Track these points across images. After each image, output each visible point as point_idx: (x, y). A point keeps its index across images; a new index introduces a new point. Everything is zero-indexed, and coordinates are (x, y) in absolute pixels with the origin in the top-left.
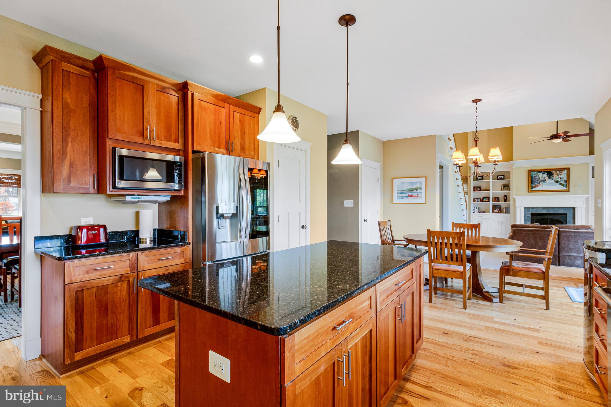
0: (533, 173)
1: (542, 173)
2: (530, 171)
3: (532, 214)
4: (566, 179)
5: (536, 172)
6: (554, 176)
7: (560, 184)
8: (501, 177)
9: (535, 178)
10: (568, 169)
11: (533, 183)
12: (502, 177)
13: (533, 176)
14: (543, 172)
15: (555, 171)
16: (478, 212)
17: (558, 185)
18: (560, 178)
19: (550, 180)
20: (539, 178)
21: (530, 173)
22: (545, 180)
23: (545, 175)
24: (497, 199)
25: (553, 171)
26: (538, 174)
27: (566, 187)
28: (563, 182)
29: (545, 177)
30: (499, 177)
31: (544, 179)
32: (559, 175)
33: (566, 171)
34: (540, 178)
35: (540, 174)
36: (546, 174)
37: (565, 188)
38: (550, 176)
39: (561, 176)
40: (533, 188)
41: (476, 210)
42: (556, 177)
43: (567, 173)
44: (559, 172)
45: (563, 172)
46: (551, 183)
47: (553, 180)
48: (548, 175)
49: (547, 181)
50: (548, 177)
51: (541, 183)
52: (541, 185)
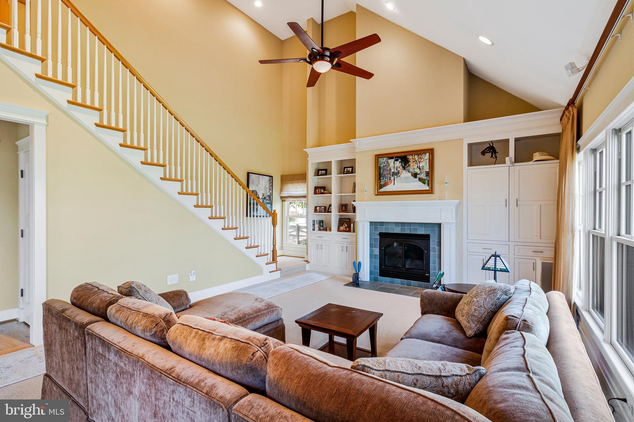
0: (381, 160)
1: (393, 160)
2: (377, 157)
3: (381, 234)
4: (428, 170)
5: (385, 159)
6: (411, 165)
7: (420, 180)
9: (383, 170)
10: (431, 151)
11: (382, 178)
12: (351, 169)
13: (382, 166)
14: (396, 157)
15: (412, 155)
16: (320, 230)
17: (416, 182)
18: (420, 169)
19: (404, 171)
20: (390, 170)
21: (378, 159)
22: (399, 173)
23: (398, 164)
24: (344, 207)
25: (409, 155)
26: (388, 163)
27: (428, 185)
28: (423, 176)
29: (398, 167)
30: (346, 169)
31: (397, 170)
32: (418, 162)
33: (427, 154)
34: (392, 168)
35: (391, 161)
36: (400, 162)
37: (426, 187)
38: (405, 165)
39: (421, 165)
40: (381, 187)
41: (317, 226)
42: (413, 167)
43: (429, 158)
44: (418, 156)
45: (423, 157)
46: (406, 178)
47: (409, 172)
48: (402, 163)
49: (402, 174)
50: (403, 167)
51: (392, 178)
52: (393, 181)
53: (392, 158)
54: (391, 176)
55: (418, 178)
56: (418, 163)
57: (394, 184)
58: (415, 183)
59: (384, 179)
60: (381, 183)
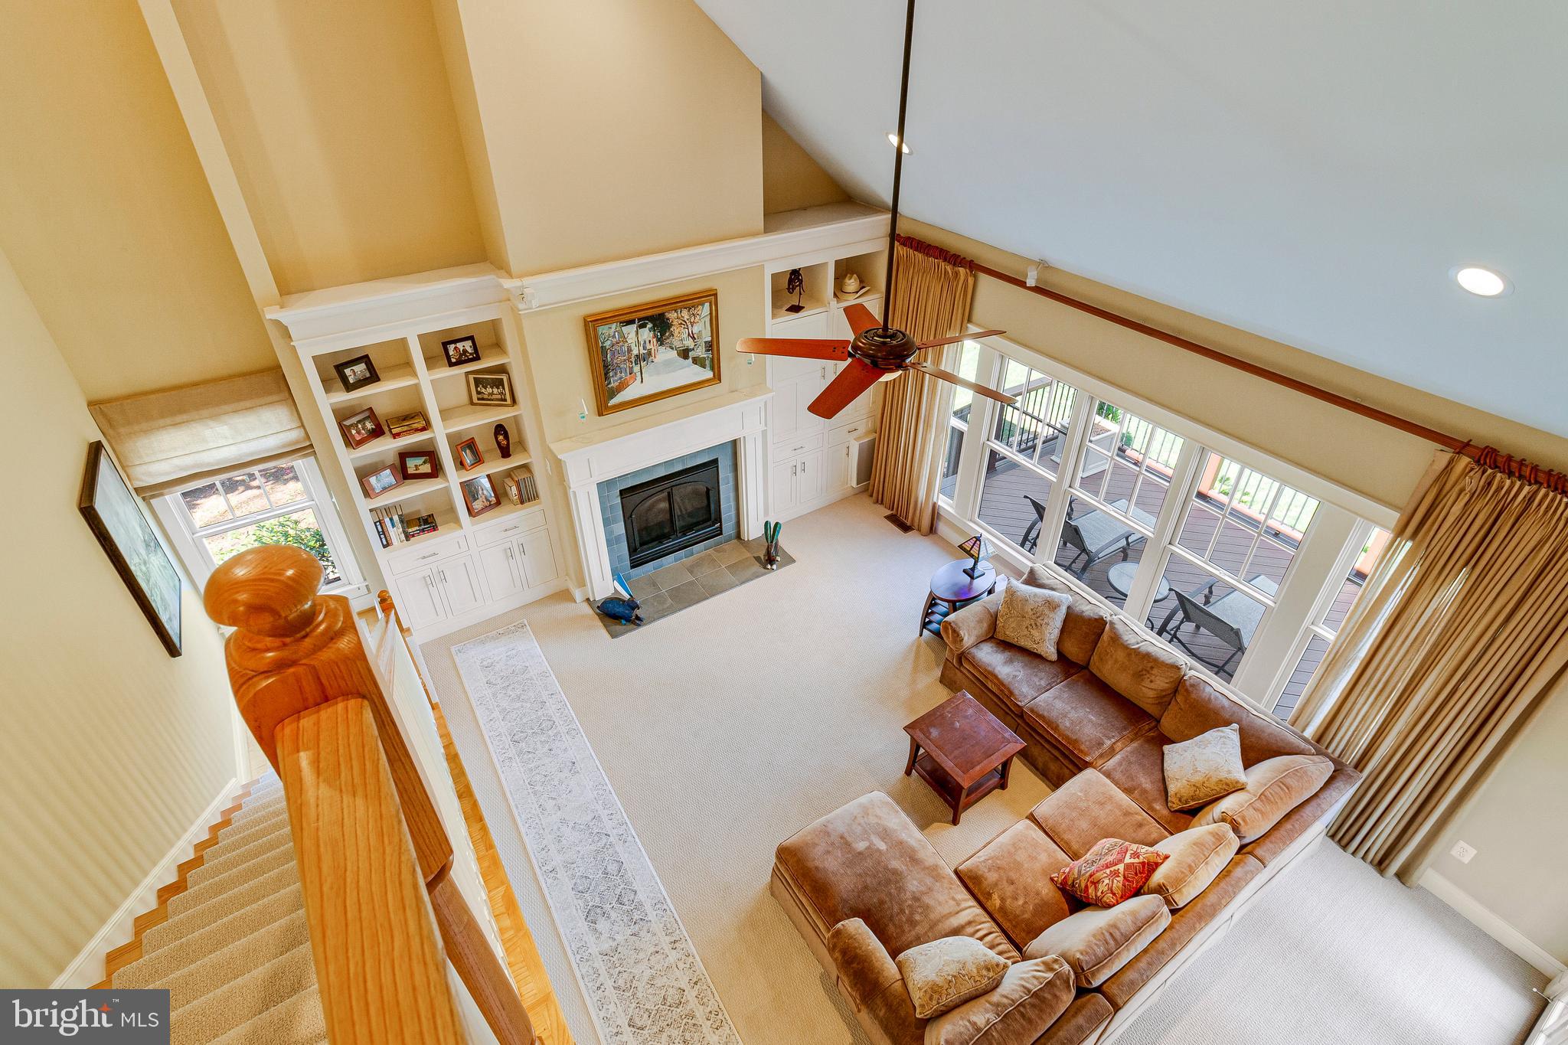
0: (603, 330)
1: (634, 327)
2: (592, 325)
3: (623, 493)
4: (709, 339)
5: (614, 326)
6: (676, 334)
7: (695, 361)
8: (460, 345)
9: (613, 355)
11: (611, 374)
12: (467, 345)
13: (607, 344)
14: (640, 320)
15: (676, 311)
16: (408, 535)
17: (688, 366)
18: (694, 338)
19: (662, 349)
20: (630, 350)
21: (595, 330)
22: (649, 354)
23: (646, 334)
24: (469, 450)
25: (669, 312)
26: (621, 335)
27: (712, 369)
28: (701, 352)
29: (647, 342)
30: (451, 348)
31: (644, 348)
32: (689, 324)
33: (707, 305)
34: (633, 346)
35: (630, 331)
36: (650, 330)
37: (707, 373)
38: (663, 334)
39: (696, 329)
40: (613, 393)
42: (680, 336)
43: (711, 314)
44: (689, 311)
45: (699, 313)
46: (668, 363)
47: (672, 349)
48: (655, 330)
49: (657, 356)
50: (657, 341)
51: (636, 369)
52: (639, 374)
53: (630, 322)
54: (634, 364)
55: (690, 359)
56: (690, 326)
57: (642, 382)
58: (687, 369)
59: (616, 374)
60: (609, 386)
